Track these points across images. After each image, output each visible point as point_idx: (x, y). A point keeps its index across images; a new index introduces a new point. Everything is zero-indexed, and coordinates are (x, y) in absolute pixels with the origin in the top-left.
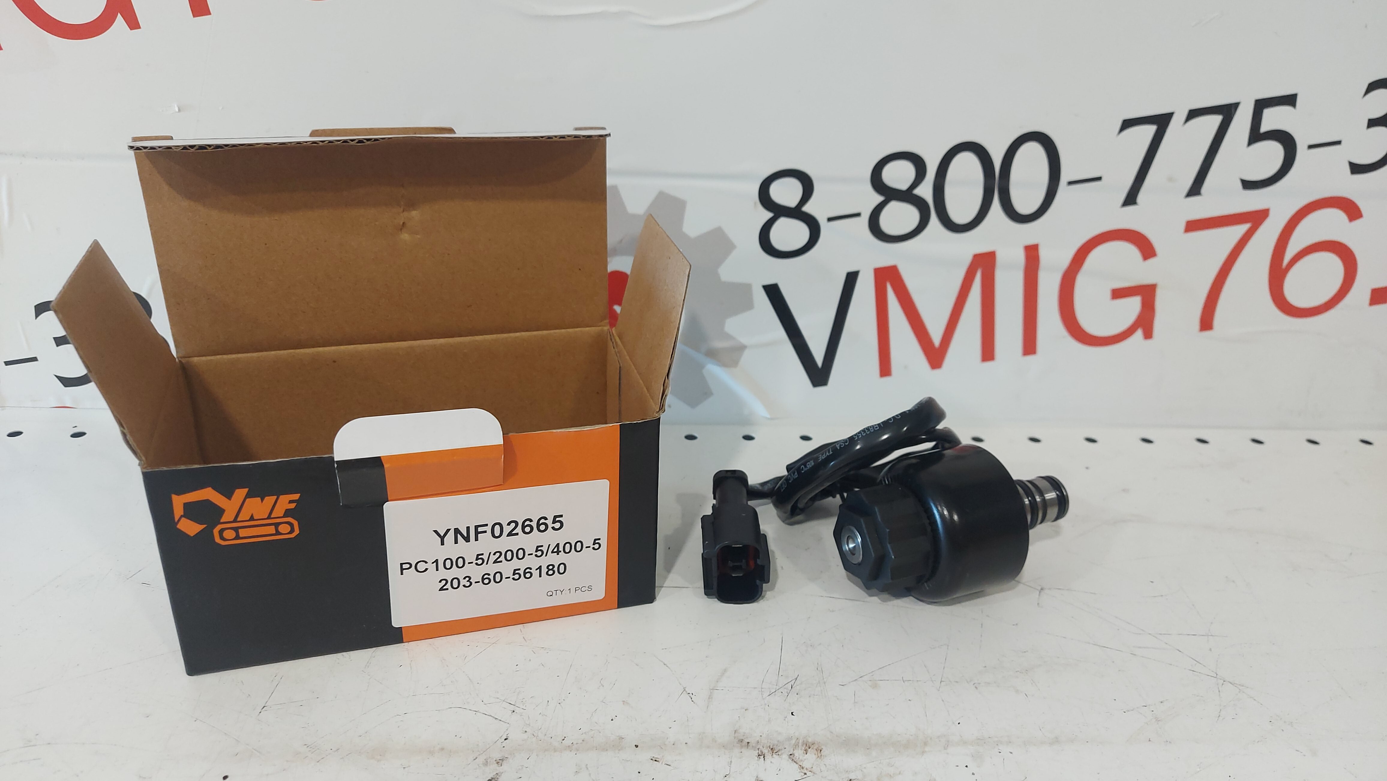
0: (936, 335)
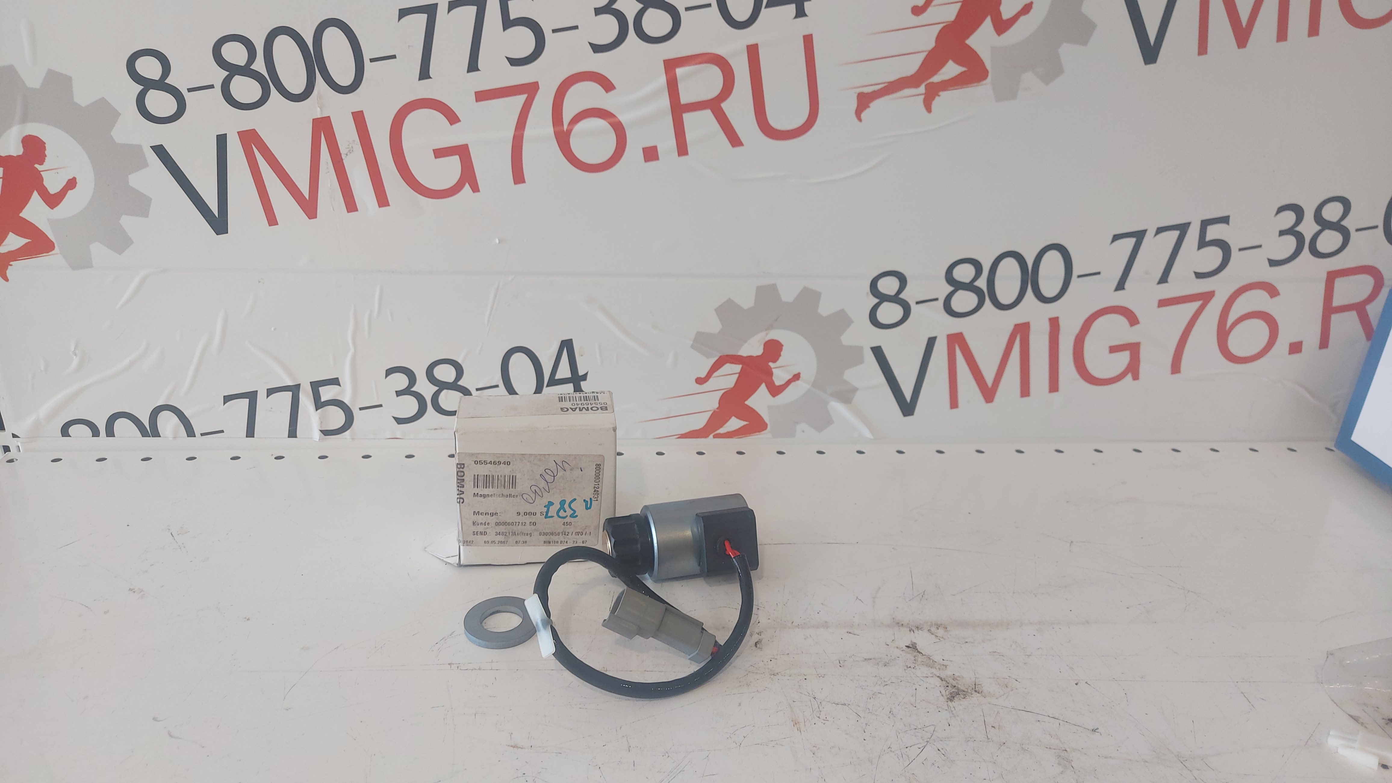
0: (989, 379)
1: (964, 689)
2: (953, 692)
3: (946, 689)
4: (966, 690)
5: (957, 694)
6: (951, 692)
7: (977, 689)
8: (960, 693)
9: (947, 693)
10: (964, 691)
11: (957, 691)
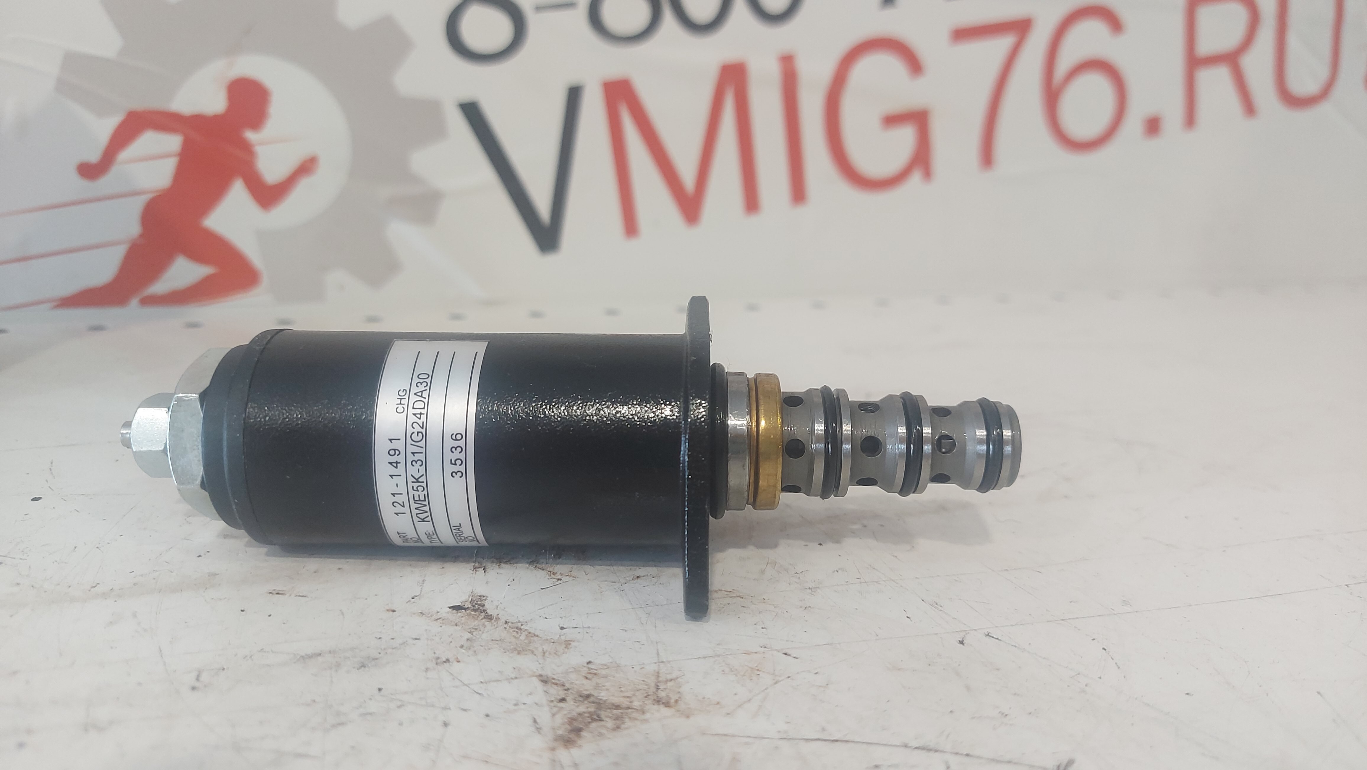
1: (615, 700)
2: (580, 714)
3: (555, 710)
4: (625, 703)
5: (593, 720)
6: (574, 714)
7: (662, 694)
8: (603, 714)
9: (559, 719)
10: (617, 707)
11: (592, 710)
